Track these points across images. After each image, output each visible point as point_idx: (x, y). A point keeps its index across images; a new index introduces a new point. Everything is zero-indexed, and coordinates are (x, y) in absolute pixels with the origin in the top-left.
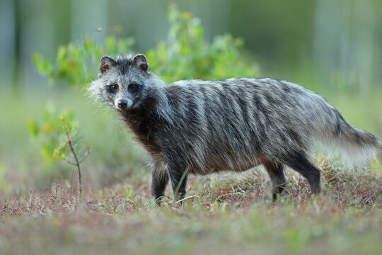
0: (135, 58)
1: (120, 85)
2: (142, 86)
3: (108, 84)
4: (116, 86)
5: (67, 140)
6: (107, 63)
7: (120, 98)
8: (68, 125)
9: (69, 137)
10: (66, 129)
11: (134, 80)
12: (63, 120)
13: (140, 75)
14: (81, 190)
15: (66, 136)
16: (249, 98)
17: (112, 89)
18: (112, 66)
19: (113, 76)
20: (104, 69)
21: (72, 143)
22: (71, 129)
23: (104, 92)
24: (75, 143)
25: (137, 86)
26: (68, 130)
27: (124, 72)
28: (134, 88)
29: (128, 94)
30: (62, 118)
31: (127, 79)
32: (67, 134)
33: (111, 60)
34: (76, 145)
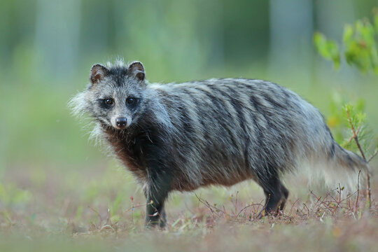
0: (131, 66)
1: (116, 99)
2: (141, 99)
3: (101, 97)
4: (112, 101)
5: (353, 135)
6: (99, 72)
7: (117, 116)
8: (354, 117)
9: (354, 132)
10: (351, 123)
11: (132, 92)
12: (348, 112)
13: (138, 86)
14: (370, 194)
15: (352, 131)
16: (245, 99)
17: (107, 104)
18: (105, 75)
19: (106, 88)
20: (95, 79)
21: (359, 139)
22: (357, 122)
23: (96, 106)
24: (361, 138)
25: (135, 99)
26: (354, 124)
27: (119, 83)
28: (132, 102)
29: (126, 110)
30: (346, 109)
31: (124, 91)
32: (353, 128)
33: (103, 68)
34: (364, 140)
